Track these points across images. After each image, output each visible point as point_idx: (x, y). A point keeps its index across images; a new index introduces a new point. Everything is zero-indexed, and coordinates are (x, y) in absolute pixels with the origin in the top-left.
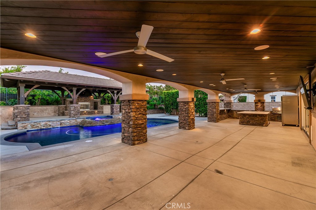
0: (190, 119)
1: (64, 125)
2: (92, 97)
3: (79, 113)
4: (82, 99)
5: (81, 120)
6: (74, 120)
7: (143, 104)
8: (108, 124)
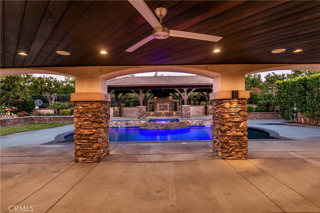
0: (227, 136)
1: (129, 126)
2: (170, 97)
3: (144, 115)
4: (160, 100)
5: (144, 121)
6: (138, 121)
8: (162, 128)
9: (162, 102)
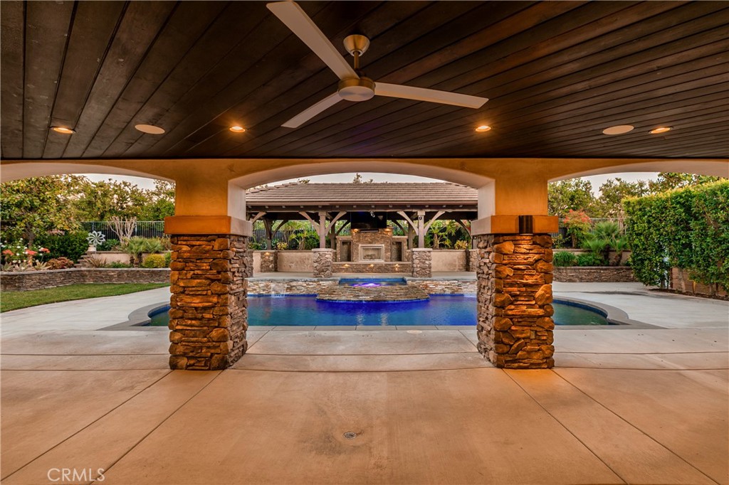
0: (507, 315)
1: (295, 292)
2: (388, 230)
3: (330, 268)
4: (366, 237)
5: (328, 283)
6: (314, 282)
7: (208, 248)
8: (368, 298)
9: (369, 240)
